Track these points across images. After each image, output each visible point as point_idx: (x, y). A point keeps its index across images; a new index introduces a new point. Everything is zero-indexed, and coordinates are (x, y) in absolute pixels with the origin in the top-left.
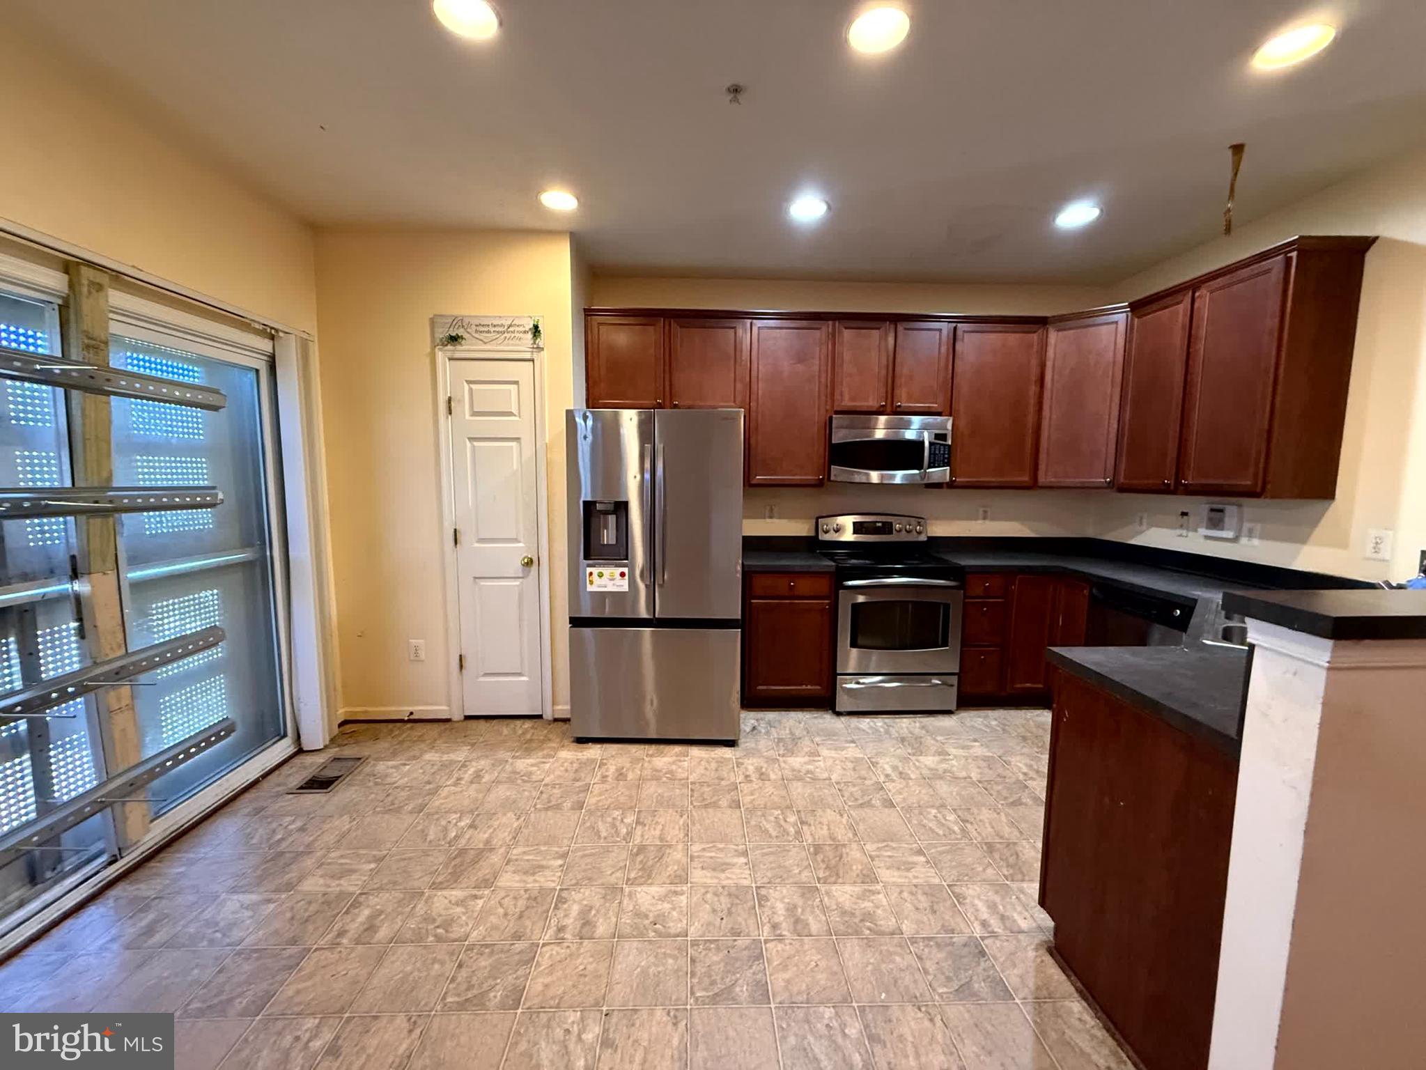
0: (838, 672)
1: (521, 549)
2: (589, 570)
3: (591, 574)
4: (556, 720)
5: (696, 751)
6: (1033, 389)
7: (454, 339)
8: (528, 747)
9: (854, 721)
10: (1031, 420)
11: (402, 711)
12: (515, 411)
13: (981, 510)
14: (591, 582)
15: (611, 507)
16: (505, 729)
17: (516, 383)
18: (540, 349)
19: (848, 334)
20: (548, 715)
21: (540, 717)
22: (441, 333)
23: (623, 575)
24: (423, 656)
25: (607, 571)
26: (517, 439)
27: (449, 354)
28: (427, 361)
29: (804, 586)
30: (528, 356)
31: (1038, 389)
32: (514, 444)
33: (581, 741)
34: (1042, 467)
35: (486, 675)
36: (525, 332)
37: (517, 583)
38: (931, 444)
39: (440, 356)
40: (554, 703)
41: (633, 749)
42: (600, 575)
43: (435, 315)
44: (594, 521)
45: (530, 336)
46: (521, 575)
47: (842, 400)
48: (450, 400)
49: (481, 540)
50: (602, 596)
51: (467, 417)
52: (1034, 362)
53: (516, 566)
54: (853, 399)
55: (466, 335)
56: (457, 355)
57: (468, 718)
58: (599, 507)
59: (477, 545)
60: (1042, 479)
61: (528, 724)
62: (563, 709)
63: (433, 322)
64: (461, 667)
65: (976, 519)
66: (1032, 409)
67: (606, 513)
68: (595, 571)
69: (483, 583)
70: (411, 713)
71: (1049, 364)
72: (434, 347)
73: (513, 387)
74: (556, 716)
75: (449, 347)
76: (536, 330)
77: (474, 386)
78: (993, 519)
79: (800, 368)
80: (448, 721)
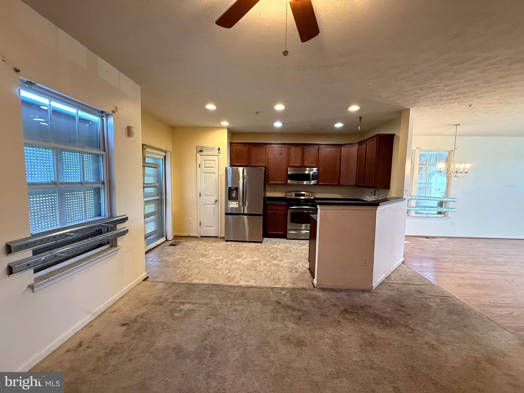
0: (288, 228)
1: (214, 198)
2: (229, 202)
3: (230, 203)
4: (221, 238)
5: (252, 244)
6: (338, 161)
7: (201, 151)
8: (215, 242)
9: (291, 241)
10: (338, 169)
11: (187, 234)
12: (214, 166)
13: (329, 191)
14: (230, 205)
15: (234, 189)
16: (210, 239)
17: (214, 160)
18: (220, 153)
19: (292, 148)
20: (219, 237)
21: (217, 237)
22: (199, 150)
23: (237, 204)
24: (192, 222)
25: (233, 203)
26: (214, 173)
27: (200, 154)
28: (195, 156)
29: (280, 208)
30: (217, 155)
31: (340, 162)
32: (213, 174)
33: (227, 241)
34: (341, 181)
35: (206, 227)
36: (217, 149)
37: (213, 206)
38: (312, 175)
39: (198, 154)
40: (221, 234)
41: (238, 243)
42: (232, 204)
43: (198, 146)
44: (231, 192)
45: (218, 150)
46: (214, 204)
47: (291, 164)
48: (200, 164)
49: (206, 196)
50: (232, 208)
51: (204, 168)
52: (339, 155)
53: (213, 202)
54: (293, 164)
55: (204, 150)
56: (202, 154)
57: (201, 237)
58: (232, 188)
59: (204, 197)
60: (341, 183)
61: (215, 238)
62: (223, 235)
63: (197, 147)
64: (200, 225)
65: (328, 193)
66: (338, 166)
67: (233, 190)
68: (231, 203)
69: (206, 205)
70: (189, 235)
71: (342, 156)
72: (197, 153)
73: (214, 161)
74: (221, 237)
75: (200, 153)
76: (219, 149)
77: (205, 161)
78: (332, 193)
79: (281, 156)
80: (197, 237)
